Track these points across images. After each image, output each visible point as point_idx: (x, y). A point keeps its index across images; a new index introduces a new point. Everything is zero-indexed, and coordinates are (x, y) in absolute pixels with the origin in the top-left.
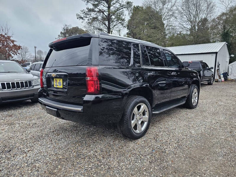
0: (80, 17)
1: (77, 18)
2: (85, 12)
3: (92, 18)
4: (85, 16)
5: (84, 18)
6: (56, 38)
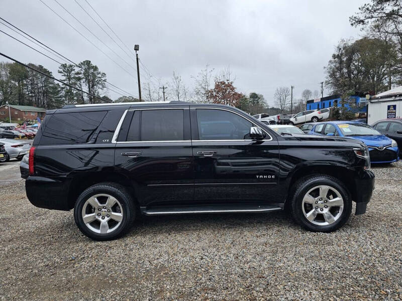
0: (357, 22)
1: (352, 24)
2: (368, 9)
3: (384, 15)
4: (367, 16)
5: (366, 21)
6: (325, 68)
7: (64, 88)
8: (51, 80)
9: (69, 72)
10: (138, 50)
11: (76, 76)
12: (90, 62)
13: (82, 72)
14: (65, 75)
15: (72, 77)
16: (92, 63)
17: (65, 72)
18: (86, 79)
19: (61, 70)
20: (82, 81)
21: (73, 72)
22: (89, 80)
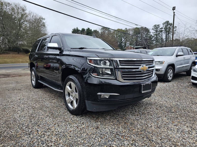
7: (154, 36)
8: (149, 34)
9: (157, 28)
10: (175, 10)
11: (161, 30)
12: (169, 21)
13: (164, 27)
14: (155, 30)
15: (158, 30)
16: (169, 22)
17: (155, 29)
18: (165, 31)
19: (153, 28)
20: (163, 32)
21: (159, 28)
22: (167, 31)
